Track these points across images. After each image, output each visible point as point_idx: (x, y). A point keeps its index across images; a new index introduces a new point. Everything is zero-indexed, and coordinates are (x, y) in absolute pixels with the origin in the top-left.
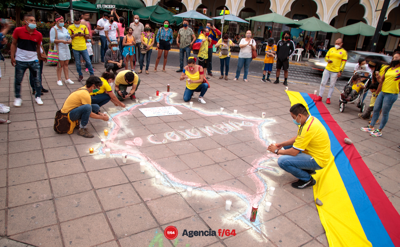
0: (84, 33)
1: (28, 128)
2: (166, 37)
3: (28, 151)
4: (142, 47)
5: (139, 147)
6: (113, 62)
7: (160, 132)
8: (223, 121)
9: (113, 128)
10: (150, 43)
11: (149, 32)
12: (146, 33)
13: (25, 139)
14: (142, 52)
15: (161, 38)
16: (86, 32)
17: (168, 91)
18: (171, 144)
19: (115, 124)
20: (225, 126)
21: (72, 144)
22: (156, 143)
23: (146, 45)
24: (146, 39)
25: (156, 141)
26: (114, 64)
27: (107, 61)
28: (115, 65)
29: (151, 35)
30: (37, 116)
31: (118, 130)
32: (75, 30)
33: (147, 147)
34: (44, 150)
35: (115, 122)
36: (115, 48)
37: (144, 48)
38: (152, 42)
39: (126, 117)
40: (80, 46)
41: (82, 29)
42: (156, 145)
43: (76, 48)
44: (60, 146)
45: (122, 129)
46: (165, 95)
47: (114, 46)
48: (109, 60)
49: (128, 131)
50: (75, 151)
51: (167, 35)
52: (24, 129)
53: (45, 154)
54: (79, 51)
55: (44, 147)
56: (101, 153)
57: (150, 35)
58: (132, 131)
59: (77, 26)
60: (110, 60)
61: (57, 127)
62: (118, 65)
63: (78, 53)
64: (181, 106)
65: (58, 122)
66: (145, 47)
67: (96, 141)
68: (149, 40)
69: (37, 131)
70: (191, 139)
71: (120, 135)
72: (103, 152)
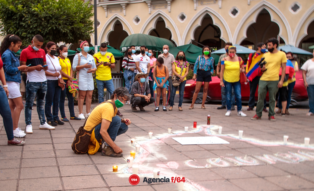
0: (110, 62)
1: (43, 149)
2: (205, 66)
3: (43, 167)
4: (174, 79)
5: (174, 170)
6: (140, 95)
7: (201, 158)
8: (289, 151)
9: (141, 153)
10: (183, 73)
11: (182, 60)
12: (179, 62)
13: (39, 157)
14: (175, 83)
15: (200, 68)
16: (112, 60)
17: (209, 123)
18: (217, 168)
19: (144, 149)
20: (292, 155)
21: (92, 164)
22: (196, 167)
23: (179, 76)
24: (179, 69)
25: (196, 165)
26: (141, 97)
27: (133, 94)
28: (143, 98)
29: (185, 64)
30: (54, 141)
31: (147, 155)
32: (100, 58)
33: (185, 170)
34: (60, 167)
35: (143, 148)
36: (143, 80)
37: (176, 80)
38: (185, 72)
39: (157, 144)
40: (105, 76)
41: (108, 57)
42: (196, 169)
43: (100, 78)
44: (78, 164)
45: (152, 155)
46: (205, 127)
47: (142, 77)
48: (135, 94)
49: (160, 156)
50: (95, 170)
51: (207, 63)
52: (39, 150)
53: (60, 170)
54: (103, 81)
55: (60, 164)
56: (127, 173)
57: (183, 64)
58: (165, 156)
59: (103, 53)
60: (137, 93)
61: (76, 145)
62: (145, 98)
63: (102, 84)
64: (227, 137)
65: (79, 138)
66: (178, 78)
67: (120, 163)
68: (182, 69)
69: (53, 152)
70: (245, 166)
71: (150, 159)
72: (129, 172)
